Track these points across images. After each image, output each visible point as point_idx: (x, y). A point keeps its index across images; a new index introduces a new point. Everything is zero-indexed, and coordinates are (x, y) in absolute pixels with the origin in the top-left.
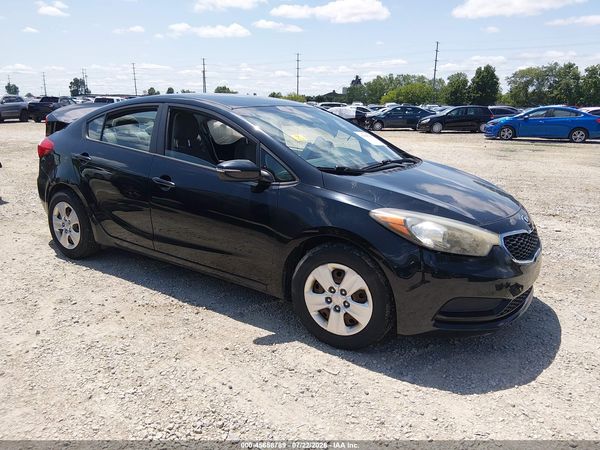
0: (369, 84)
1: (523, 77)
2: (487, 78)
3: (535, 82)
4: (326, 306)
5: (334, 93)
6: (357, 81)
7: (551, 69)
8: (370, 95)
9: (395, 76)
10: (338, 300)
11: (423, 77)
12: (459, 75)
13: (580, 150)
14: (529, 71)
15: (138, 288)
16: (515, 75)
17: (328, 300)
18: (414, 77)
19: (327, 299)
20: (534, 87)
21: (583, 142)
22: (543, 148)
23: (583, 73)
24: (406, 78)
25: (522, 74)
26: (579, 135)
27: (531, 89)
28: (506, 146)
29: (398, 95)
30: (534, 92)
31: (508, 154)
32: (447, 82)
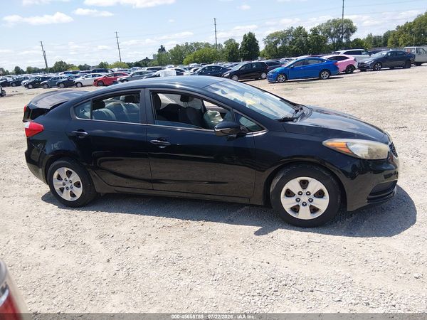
0: (171, 51)
1: (273, 38)
2: (250, 41)
3: (281, 41)
4: (297, 203)
5: (147, 59)
6: (162, 49)
7: (289, 31)
8: (174, 59)
9: (189, 44)
10: (304, 198)
11: (208, 44)
12: (231, 40)
13: (329, 84)
14: (277, 34)
15: (147, 218)
16: (268, 37)
17: (298, 200)
18: (202, 43)
19: (296, 200)
20: (280, 45)
21: (328, 78)
22: (308, 85)
23: (310, 33)
24: (196, 45)
25: (272, 36)
26: (325, 74)
27: (279, 46)
28: (285, 87)
29: (195, 57)
30: (280, 48)
31: (290, 92)
32: (224, 46)
